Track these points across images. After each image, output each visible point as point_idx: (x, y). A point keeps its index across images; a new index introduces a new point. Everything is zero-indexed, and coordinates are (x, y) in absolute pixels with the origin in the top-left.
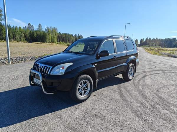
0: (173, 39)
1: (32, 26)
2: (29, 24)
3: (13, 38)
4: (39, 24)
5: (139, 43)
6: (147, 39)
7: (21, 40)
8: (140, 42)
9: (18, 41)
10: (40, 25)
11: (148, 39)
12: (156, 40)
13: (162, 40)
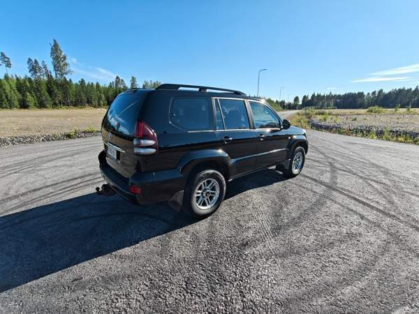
0: (359, 93)
1: (122, 80)
2: (117, 78)
3: (88, 102)
4: (133, 78)
5: (300, 103)
6: (313, 96)
7: (99, 105)
8: (303, 101)
9: (95, 107)
10: (133, 80)
11: (316, 95)
12: (330, 97)
13: (339, 97)
